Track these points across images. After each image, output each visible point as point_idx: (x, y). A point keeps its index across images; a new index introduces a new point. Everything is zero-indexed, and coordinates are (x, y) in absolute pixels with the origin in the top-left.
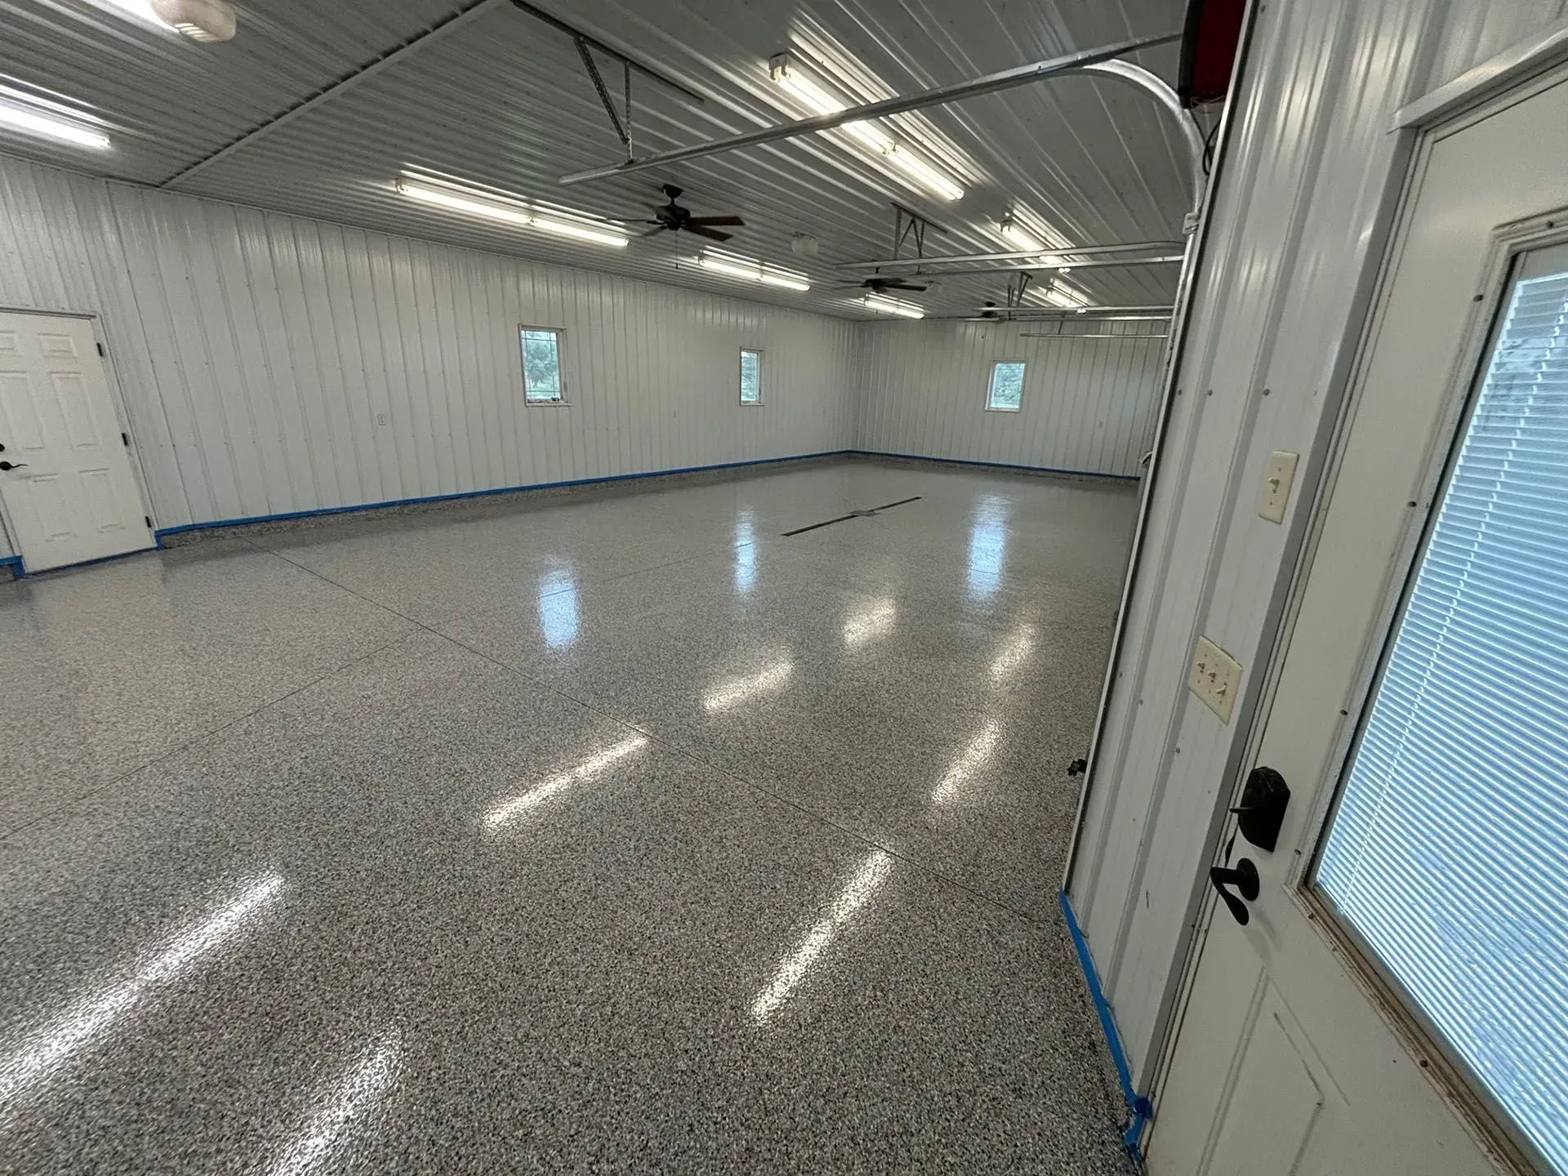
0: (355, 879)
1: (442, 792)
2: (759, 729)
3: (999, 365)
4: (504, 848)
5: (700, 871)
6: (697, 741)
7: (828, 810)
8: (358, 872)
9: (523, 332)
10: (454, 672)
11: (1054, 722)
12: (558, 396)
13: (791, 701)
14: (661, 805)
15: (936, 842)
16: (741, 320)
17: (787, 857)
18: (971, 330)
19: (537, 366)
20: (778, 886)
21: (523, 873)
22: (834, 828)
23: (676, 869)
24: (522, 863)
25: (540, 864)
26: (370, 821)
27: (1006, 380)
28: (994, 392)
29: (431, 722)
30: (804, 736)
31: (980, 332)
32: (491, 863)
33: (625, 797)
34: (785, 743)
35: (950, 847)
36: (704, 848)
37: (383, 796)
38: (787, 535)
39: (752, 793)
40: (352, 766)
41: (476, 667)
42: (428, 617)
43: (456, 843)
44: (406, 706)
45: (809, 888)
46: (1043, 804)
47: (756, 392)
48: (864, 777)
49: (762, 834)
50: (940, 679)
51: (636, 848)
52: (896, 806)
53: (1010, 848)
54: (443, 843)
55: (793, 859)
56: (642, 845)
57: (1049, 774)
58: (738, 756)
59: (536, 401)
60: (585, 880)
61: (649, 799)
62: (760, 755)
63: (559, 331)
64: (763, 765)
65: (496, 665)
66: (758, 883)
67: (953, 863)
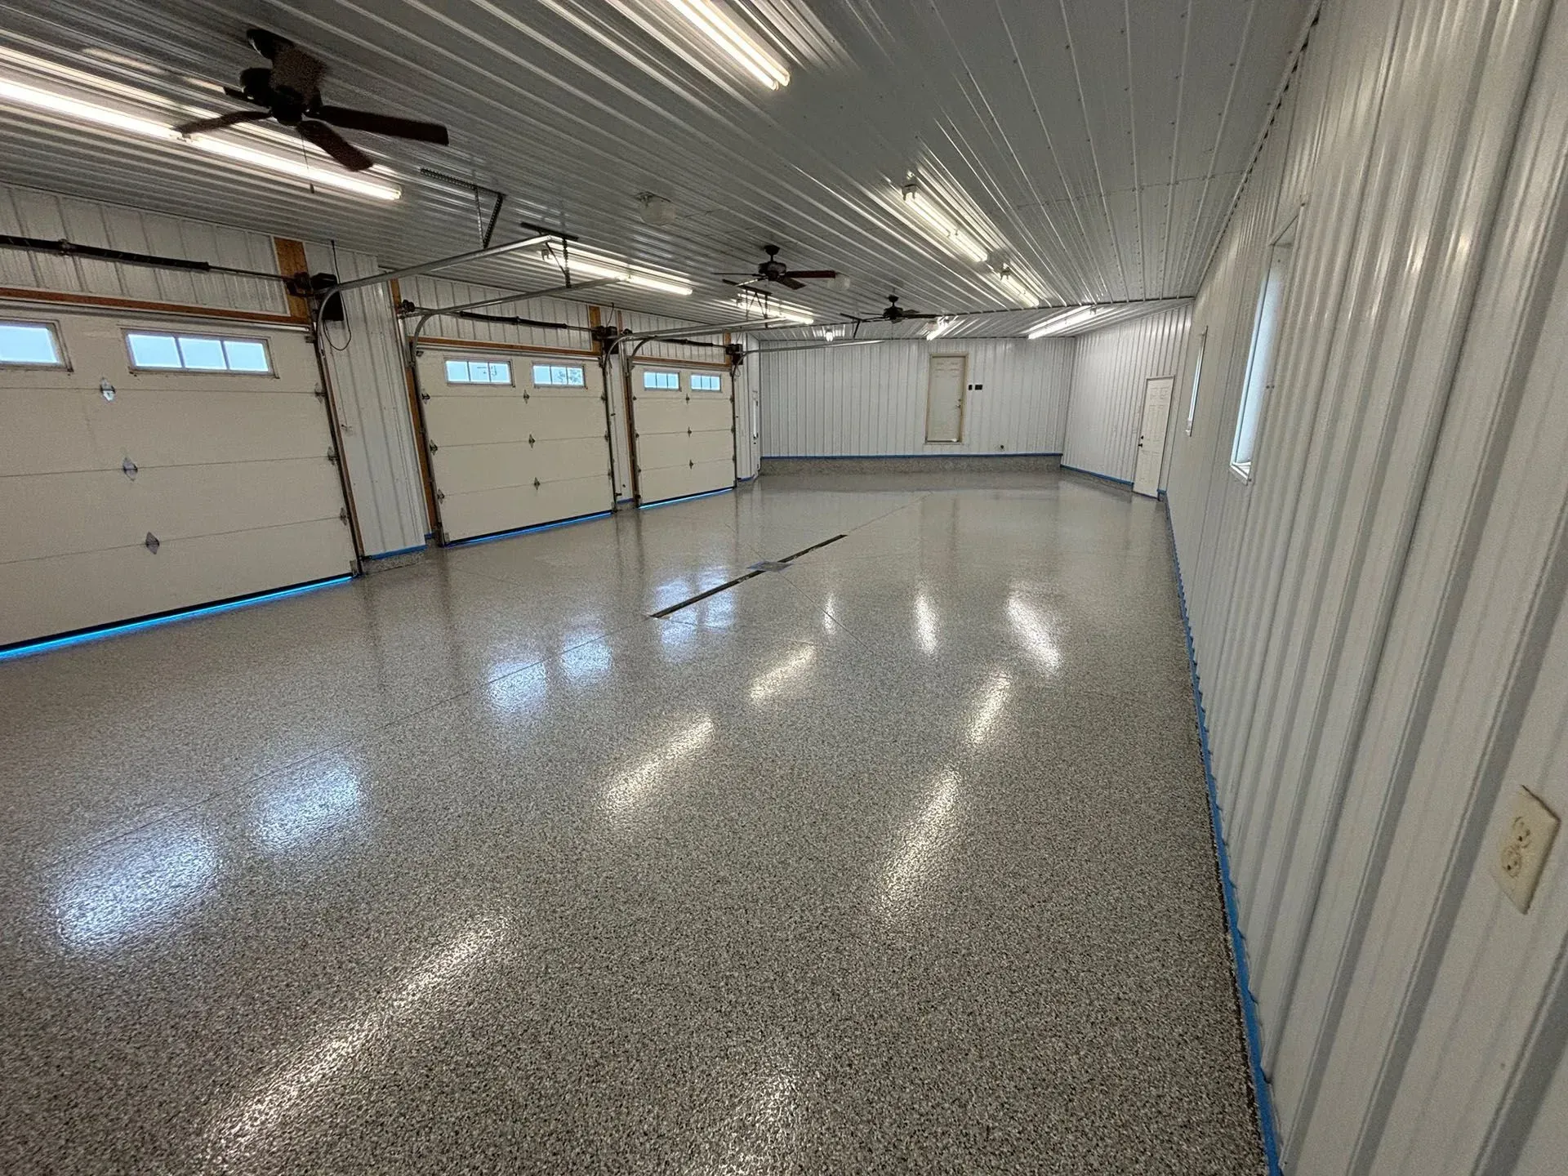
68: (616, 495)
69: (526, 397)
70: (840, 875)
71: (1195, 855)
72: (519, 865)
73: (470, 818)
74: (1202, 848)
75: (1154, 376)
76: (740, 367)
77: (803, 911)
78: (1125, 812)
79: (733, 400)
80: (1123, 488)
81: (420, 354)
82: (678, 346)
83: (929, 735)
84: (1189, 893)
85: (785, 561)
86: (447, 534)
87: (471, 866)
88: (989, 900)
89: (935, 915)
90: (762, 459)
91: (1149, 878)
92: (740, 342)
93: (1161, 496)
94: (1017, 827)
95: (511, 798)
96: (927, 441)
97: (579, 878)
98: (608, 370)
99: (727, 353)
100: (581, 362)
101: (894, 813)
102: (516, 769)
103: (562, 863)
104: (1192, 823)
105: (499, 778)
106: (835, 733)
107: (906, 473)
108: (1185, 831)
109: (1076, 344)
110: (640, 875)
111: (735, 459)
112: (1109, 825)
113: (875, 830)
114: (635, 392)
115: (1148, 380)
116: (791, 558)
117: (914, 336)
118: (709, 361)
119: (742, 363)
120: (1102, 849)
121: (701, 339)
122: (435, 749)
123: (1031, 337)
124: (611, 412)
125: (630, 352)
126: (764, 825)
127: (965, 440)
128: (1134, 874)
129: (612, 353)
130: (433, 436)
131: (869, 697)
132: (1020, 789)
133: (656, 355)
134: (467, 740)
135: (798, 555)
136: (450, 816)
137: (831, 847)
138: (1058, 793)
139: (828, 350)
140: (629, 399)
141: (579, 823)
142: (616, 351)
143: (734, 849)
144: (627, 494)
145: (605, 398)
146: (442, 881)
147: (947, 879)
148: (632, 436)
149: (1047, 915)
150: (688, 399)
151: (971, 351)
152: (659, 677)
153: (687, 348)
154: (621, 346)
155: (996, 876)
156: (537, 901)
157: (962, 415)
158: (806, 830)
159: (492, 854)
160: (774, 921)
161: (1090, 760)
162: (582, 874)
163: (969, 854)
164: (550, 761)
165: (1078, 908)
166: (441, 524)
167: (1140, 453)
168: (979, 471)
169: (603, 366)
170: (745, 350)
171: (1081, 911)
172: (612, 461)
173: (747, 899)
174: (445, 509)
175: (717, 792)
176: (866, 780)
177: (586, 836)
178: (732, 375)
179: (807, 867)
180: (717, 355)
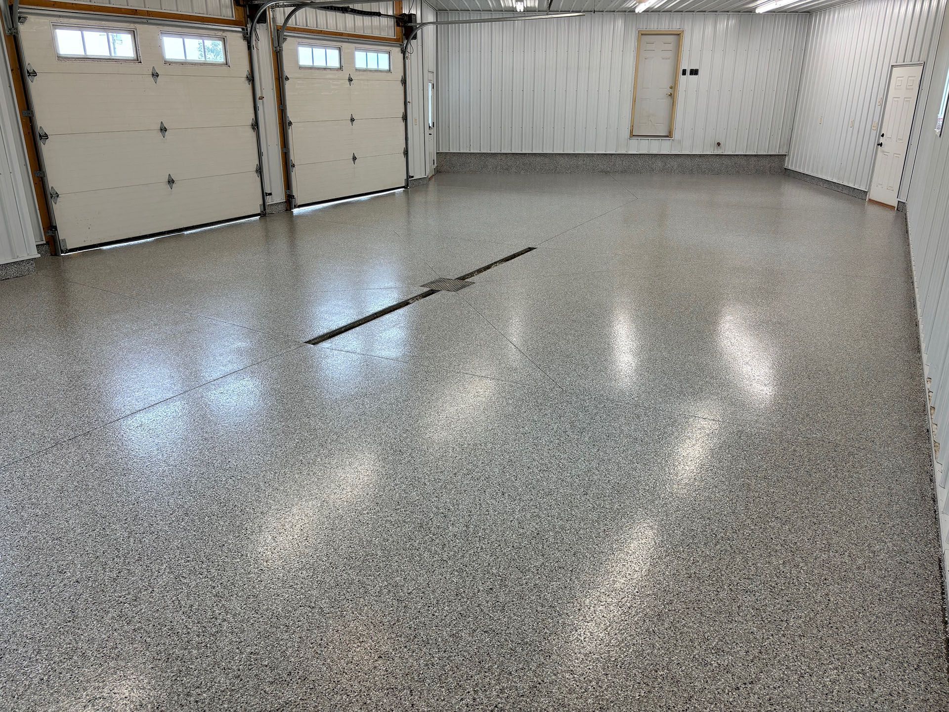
68: (265, 195)
69: (155, 75)
70: (519, 649)
71: (925, 630)
72: (148, 640)
73: (90, 584)
74: (932, 622)
75: (900, 62)
76: (413, 42)
77: (476, 692)
78: (845, 579)
79: (404, 82)
80: (857, 196)
81: (22, 19)
82: (339, 15)
83: (625, 487)
84: (915, 673)
85: (463, 278)
86: (64, 240)
87: (91, 641)
88: (688, 681)
89: (626, 698)
90: (437, 153)
91: (871, 657)
92: (413, 12)
93: (901, 208)
94: (721, 595)
95: (140, 559)
96: (632, 135)
97: (218, 656)
98: (254, 43)
99: (398, 25)
100: (220, 33)
101: (583, 577)
102: (146, 524)
103: (198, 636)
104: (921, 592)
105: (126, 535)
106: (517, 484)
107: (607, 173)
108: (913, 602)
109: (810, 22)
110: (290, 650)
111: (406, 153)
112: (827, 595)
113: (561, 598)
114: (287, 70)
115: (892, 66)
116: (471, 275)
117: (619, 9)
118: (376, 34)
119: (415, 38)
120: (818, 622)
121: (366, 7)
122: (49, 500)
123: (757, 11)
124: (258, 95)
125: (280, 21)
126: (433, 591)
127: (677, 135)
128: (854, 652)
129: (258, 22)
130: (42, 122)
131: (557, 441)
132: (726, 551)
133: (312, 25)
134: (87, 490)
135: (480, 271)
136: (66, 581)
137: (510, 618)
138: (770, 555)
139: (518, 24)
140: (280, 79)
141: (219, 589)
142: (263, 19)
143: (398, 621)
144: (278, 197)
145: (251, 79)
146: (57, 659)
147: (640, 654)
148: (284, 124)
149: (753, 699)
150: (350, 80)
151: (687, 27)
152: (315, 416)
153: (349, 17)
154: (270, 14)
155: (696, 652)
156: (168, 682)
157: (673, 104)
158: (482, 597)
159: (116, 626)
160: (443, 703)
161: (806, 517)
162: (222, 649)
163: (666, 626)
164: (186, 514)
165: (789, 691)
166: (56, 228)
167: (880, 154)
168: (691, 172)
169: (248, 39)
170: (419, 21)
171: (792, 695)
172: (260, 155)
173: (413, 678)
174: (61, 211)
175: (379, 553)
176: (551, 540)
177: (227, 604)
178: (404, 52)
179: (481, 641)
180: (385, 27)
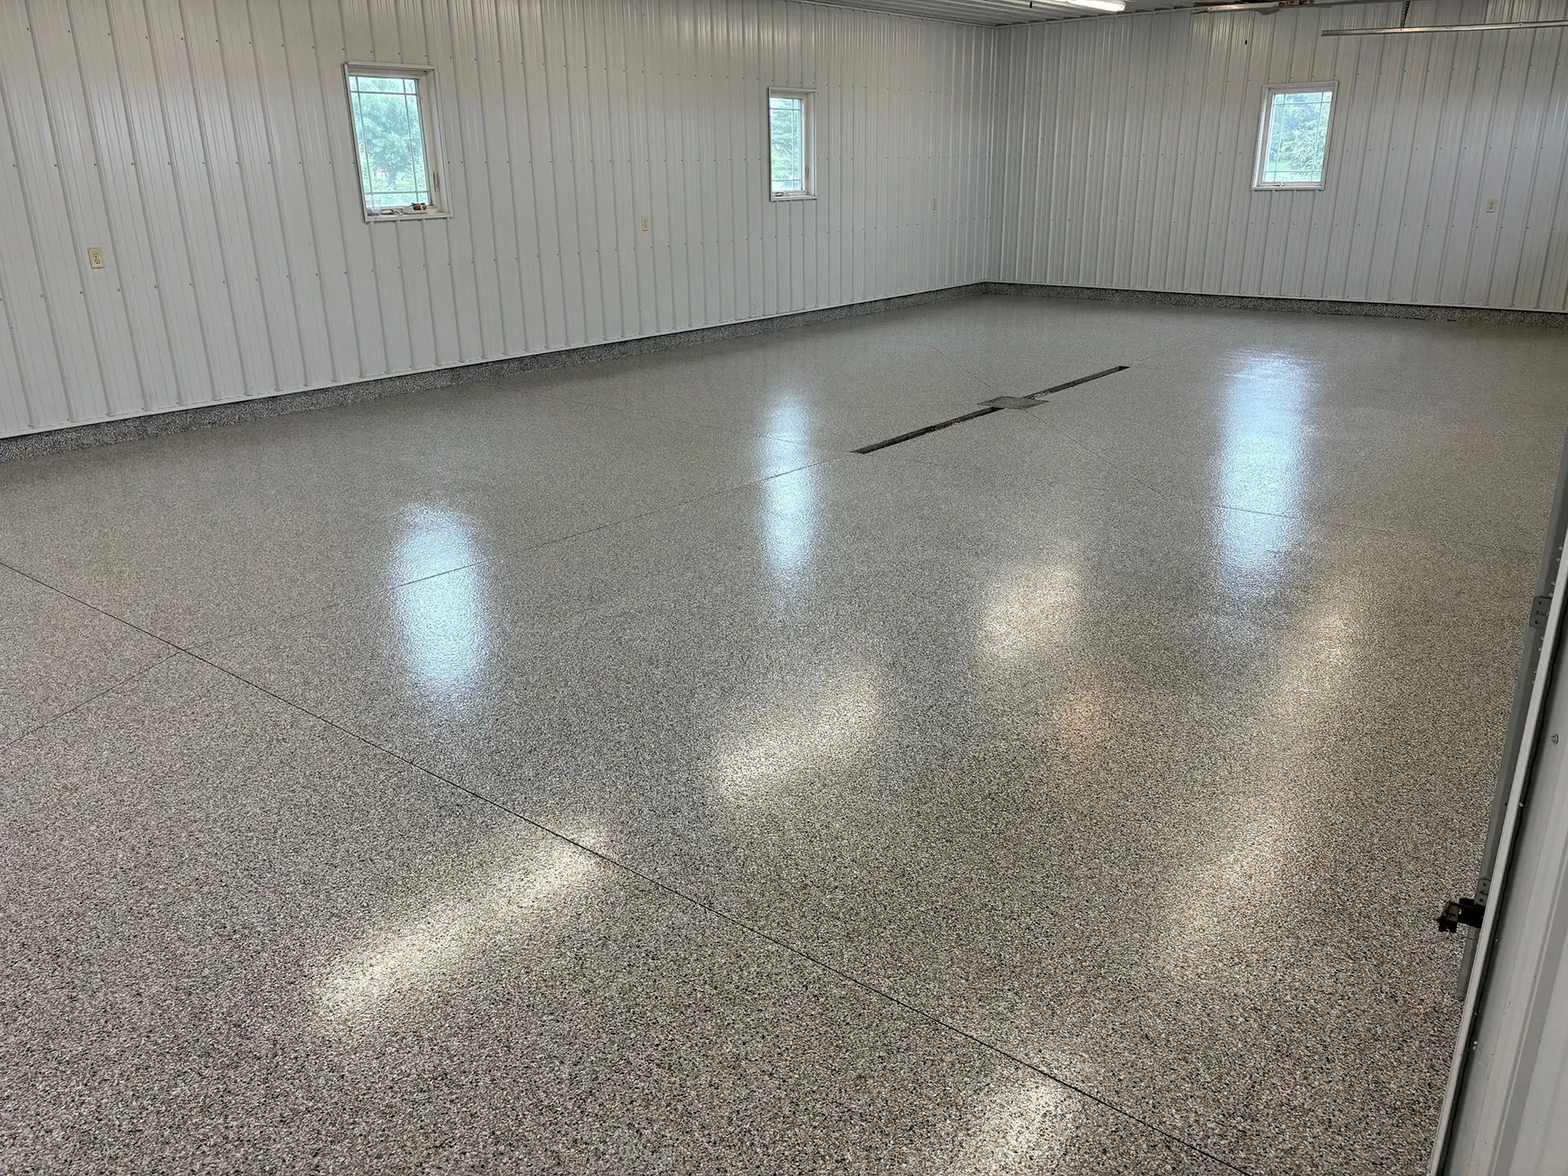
0: (44, 1144)
1: (206, 972)
2: (811, 838)
3: (1279, 98)
4: (322, 1081)
5: (696, 1125)
6: (690, 865)
7: (947, 1002)
8: (49, 1132)
9: (352, 80)
10: (234, 735)
11: (1407, 816)
12: (424, 199)
13: (873, 781)
14: (622, 992)
15: (1167, 1068)
16: (766, 35)
17: (865, 1098)
18: (1222, 30)
19: (393, 145)
20: (849, 1157)
21: (357, 1131)
22: (959, 1038)
23: (650, 1121)
24: (355, 1112)
25: (389, 1113)
26: (72, 1032)
27: (1292, 128)
28: (1269, 151)
29: (191, 833)
30: (899, 852)
31: (1242, 31)
32: (296, 1112)
33: (553, 978)
34: (861, 866)
35: (1192, 1077)
36: (704, 1079)
37: (96, 982)
38: (864, 451)
39: (797, 968)
40: (39, 922)
41: (276, 725)
42: (190, 631)
43: (231, 1073)
44: (145, 804)
45: (911, 1159)
46: (1386, 988)
47: (800, 174)
48: (1019, 933)
49: (818, 1052)
50: (1170, 732)
51: (573, 1078)
52: (1084, 992)
53: (1318, 1080)
54: (206, 1072)
55: (880, 1103)
56: (585, 1075)
57: (1397, 925)
58: (771, 894)
59: (383, 212)
60: (475, 1145)
61: (598, 982)
62: (814, 891)
63: (420, 74)
64: (819, 911)
65: (313, 721)
66: (809, 1149)
67: (1201, 1111)
